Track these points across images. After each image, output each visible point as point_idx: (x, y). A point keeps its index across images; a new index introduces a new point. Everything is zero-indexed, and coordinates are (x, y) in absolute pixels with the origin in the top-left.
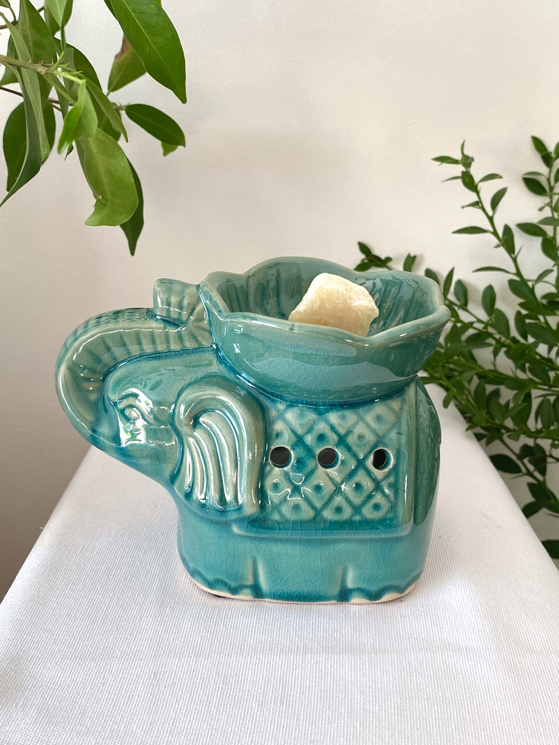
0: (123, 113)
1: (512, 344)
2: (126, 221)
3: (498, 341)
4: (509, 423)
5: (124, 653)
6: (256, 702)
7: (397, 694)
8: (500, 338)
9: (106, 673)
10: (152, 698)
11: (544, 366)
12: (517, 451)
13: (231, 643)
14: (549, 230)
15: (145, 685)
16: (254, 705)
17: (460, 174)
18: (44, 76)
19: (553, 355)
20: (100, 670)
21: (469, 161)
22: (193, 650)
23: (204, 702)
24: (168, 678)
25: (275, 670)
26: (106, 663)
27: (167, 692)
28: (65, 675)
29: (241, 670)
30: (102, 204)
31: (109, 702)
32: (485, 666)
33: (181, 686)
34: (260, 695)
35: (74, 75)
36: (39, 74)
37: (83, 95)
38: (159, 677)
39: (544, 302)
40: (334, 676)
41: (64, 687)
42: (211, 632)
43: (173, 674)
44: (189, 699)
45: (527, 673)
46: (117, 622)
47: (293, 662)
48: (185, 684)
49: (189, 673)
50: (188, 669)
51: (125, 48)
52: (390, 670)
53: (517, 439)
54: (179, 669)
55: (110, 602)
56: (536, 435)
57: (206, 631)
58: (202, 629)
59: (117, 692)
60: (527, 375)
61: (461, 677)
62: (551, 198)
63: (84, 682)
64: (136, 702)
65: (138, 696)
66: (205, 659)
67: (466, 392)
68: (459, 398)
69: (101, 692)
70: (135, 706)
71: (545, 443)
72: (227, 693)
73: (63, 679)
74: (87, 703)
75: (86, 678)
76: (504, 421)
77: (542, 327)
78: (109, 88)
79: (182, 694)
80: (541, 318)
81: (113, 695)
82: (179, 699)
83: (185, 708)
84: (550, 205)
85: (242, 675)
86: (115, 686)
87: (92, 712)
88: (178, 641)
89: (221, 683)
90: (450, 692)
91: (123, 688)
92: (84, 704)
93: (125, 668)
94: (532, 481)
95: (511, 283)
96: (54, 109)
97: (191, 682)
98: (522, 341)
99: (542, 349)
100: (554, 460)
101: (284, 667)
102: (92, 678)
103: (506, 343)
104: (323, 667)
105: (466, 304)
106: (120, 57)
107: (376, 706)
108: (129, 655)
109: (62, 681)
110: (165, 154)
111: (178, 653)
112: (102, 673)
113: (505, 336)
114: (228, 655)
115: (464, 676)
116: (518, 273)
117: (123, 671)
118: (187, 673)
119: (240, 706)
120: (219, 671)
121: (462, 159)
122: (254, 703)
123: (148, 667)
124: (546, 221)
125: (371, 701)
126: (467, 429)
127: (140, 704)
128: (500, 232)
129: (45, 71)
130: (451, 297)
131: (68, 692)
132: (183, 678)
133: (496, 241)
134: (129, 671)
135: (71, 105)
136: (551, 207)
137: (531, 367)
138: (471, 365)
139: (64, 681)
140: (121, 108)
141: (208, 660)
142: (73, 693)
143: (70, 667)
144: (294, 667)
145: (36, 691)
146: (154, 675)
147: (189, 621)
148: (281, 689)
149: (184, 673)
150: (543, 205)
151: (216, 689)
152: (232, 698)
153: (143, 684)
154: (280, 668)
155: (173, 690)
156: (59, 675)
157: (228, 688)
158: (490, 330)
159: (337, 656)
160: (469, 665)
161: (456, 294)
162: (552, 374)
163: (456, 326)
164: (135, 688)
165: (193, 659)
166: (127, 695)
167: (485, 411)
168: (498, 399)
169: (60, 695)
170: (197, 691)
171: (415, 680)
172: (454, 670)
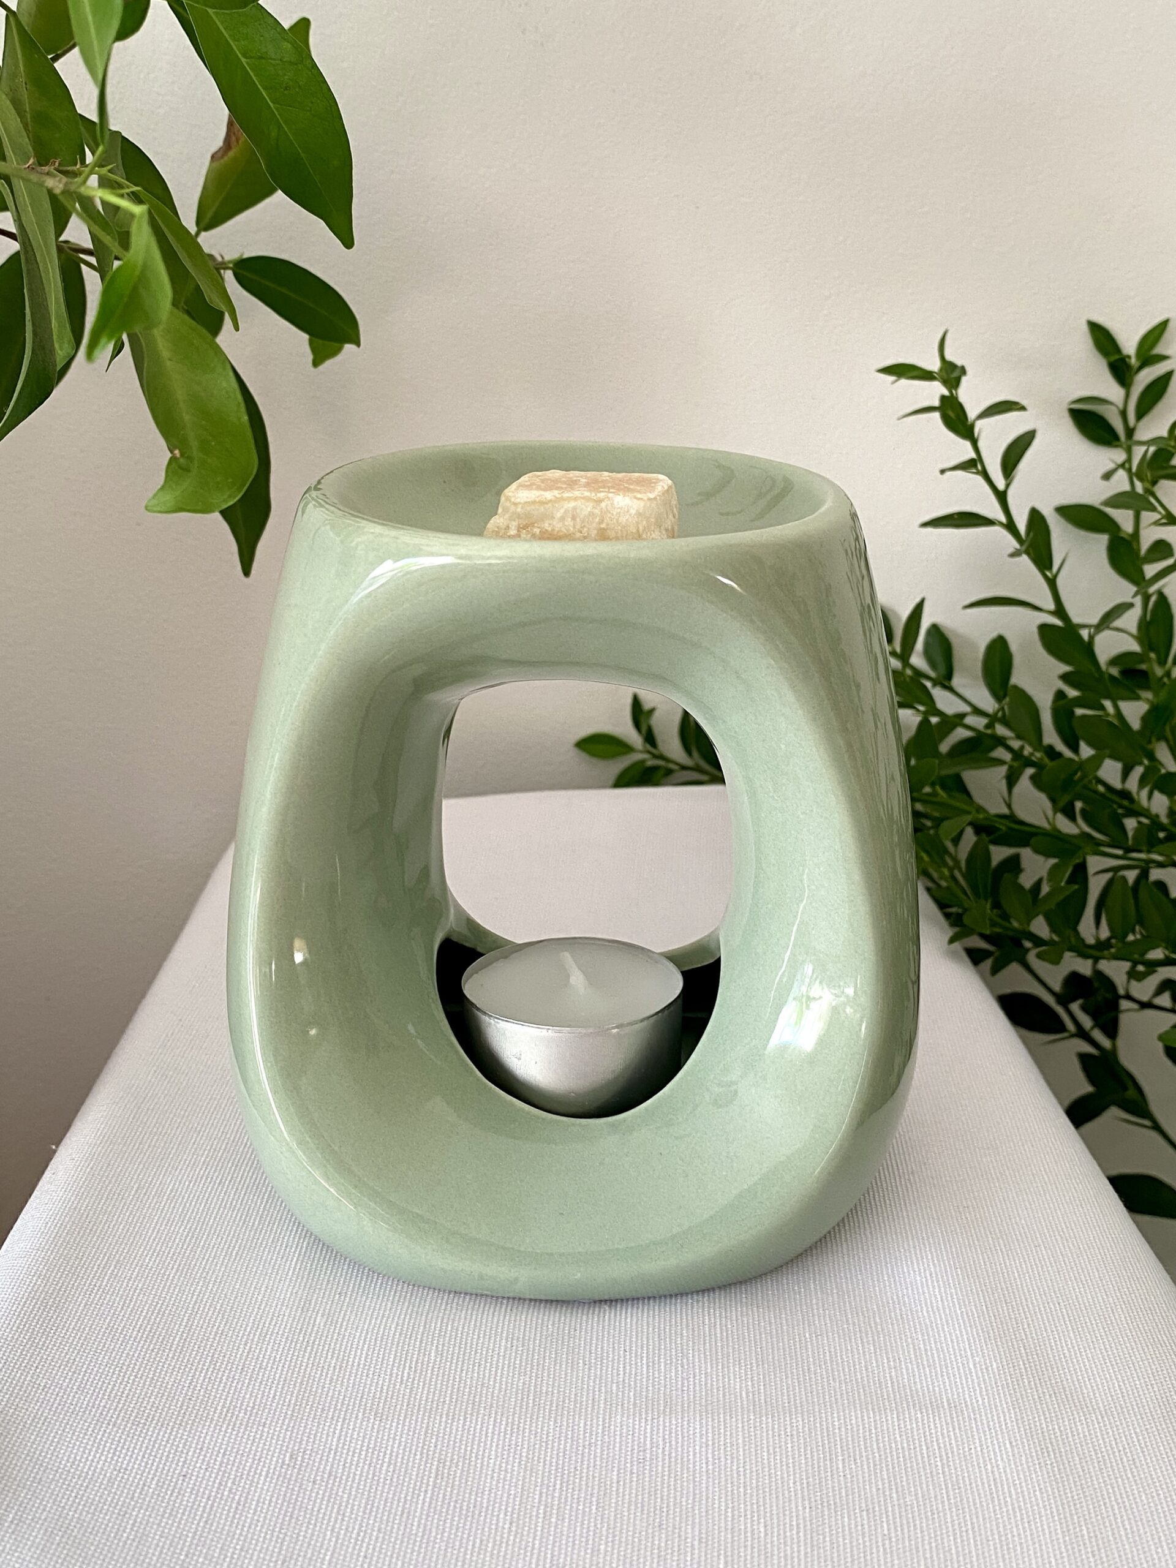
0: (229, 276)
1: (1046, 760)
2: (231, 503)
3: (1017, 755)
4: (1040, 927)
5: (227, 1411)
6: (506, 1515)
7: (803, 1500)
8: (1022, 748)
9: (190, 1454)
10: (288, 1507)
11: (1115, 806)
12: (1057, 987)
13: (452, 1392)
14: (1124, 518)
15: (272, 1478)
16: (501, 1520)
17: (936, 403)
18: (61, 198)
19: (1132, 784)
20: (178, 1446)
21: (955, 374)
22: (373, 1404)
23: (396, 1515)
24: (320, 1463)
25: (547, 1448)
26: (190, 1432)
27: (318, 1493)
28: (103, 1458)
29: (475, 1447)
30: (180, 467)
31: (195, 1514)
32: (989, 1441)
33: (347, 1481)
34: (514, 1500)
35: (122, 196)
36: (50, 192)
37: (142, 238)
38: (303, 1461)
39: (1115, 671)
40: (670, 1462)
41: (102, 1483)
42: (410, 1368)
43: (332, 1456)
44: (366, 1508)
45: (1078, 1455)
46: (212, 1346)
47: (585, 1433)
48: (357, 1477)
49: (363, 1453)
50: (362, 1446)
51: (234, 138)
52: (790, 1449)
53: (1056, 961)
54: (344, 1444)
55: (196, 1302)
56: (1098, 954)
57: (400, 1365)
58: (391, 1360)
59: (213, 1494)
60: (1078, 826)
61: (939, 1463)
62: (1129, 451)
63: (144, 1471)
64: (254, 1514)
65: (258, 1501)
66: (398, 1423)
67: (950, 863)
68: (935, 875)
69: (179, 1492)
70: (251, 1524)
71: (1116, 970)
72: (445, 1496)
73: (99, 1466)
74: (150, 1516)
75: (147, 1463)
76: (1029, 923)
77: (1110, 723)
78: (198, 223)
79: (349, 1498)
80: (1108, 704)
81: (204, 1500)
82: (343, 1508)
83: (357, 1527)
84: (1127, 465)
85: (477, 1458)
86: (208, 1480)
87: (161, 1536)
88: (342, 1385)
89: (433, 1475)
90: (916, 1495)
91: (226, 1486)
92: (143, 1518)
93: (229, 1442)
94: (1088, 1049)
95: (1044, 629)
96: (82, 266)
97: (368, 1473)
98: (1068, 753)
99: (1110, 771)
100: (1135, 1006)
101: (566, 1443)
102: (160, 1462)
103: (1033, 758)
104: (648, 1443)
105: (949, 675)
106: (222, 157)
107: (759, 1523)
108: (238, 1416)
109: (98, 1471)
110: (316, 364)
111: (341, 1410)
112: (182, 1452)
113: (1031, 745)
114: (448, 1415)
115: (945, 1462)
116: (1060, 611)
117: (226, 1449)
118: (360, 1454)
119: (472, 1523)
120: (428, 1451)
121: (941, 370)
122: (502, 1516)
123: (278, 1440)
124: (1118, 501)
125: (748, 1513)
126: (951, 941)
127: (261, 1519)
128: (1022, 525)
129: (61, 186)
130: (917, 660)
131: (110, 1492)
132: (351, 1464)
133: (1014, 544)
134: (239, 1450)
135: (117, 258)
136: (1129, 471)
137: (1088, 809)
138: (958, 804)
139: (102, 1469)
140: (223, 265)
141: (404, 1425)
142: (121, 1496)
143: (113, 1440)
144: (587, 1443)
145: (42, 1490)
146: (291, 1457)
147: (364, 1343)
148: (558, 1487)
149: (354, 1452)
150: (1112, 466)
151: (421, 1487)
152: (455, 1507)
153: (267, 1476)
154: (556, 1444)
155: (332, 1489)
156: (90, 1458)
157: (446, 1486)
158: (1001, 730)
159: (677, 1419)
160: (956, 1438)
161: (927, 654)
162: (1130, 824)
163: (929, 722)
164: (251, 1485)
165: (374, 1423)
166: (233, 1499)
167: (990, 901)
168: (1017, 877)
169: (94, 1500)
170: (383, 1492)
171: (841, 1469)
172: (924, 1447)
